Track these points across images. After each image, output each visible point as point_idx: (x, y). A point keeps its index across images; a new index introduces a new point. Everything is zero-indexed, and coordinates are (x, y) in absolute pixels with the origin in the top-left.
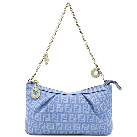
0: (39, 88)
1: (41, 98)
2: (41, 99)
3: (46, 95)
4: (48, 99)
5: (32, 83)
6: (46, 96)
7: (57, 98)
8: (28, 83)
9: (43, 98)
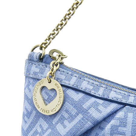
0: (63, 77)
1: (66, 115)
2: (66, 122)
3: (85, 106)
4: (89, 125)
5: (41, 59)
6: (85, 112)
7: (123, 123)
8: (30, 60)
9: (72, 118)
